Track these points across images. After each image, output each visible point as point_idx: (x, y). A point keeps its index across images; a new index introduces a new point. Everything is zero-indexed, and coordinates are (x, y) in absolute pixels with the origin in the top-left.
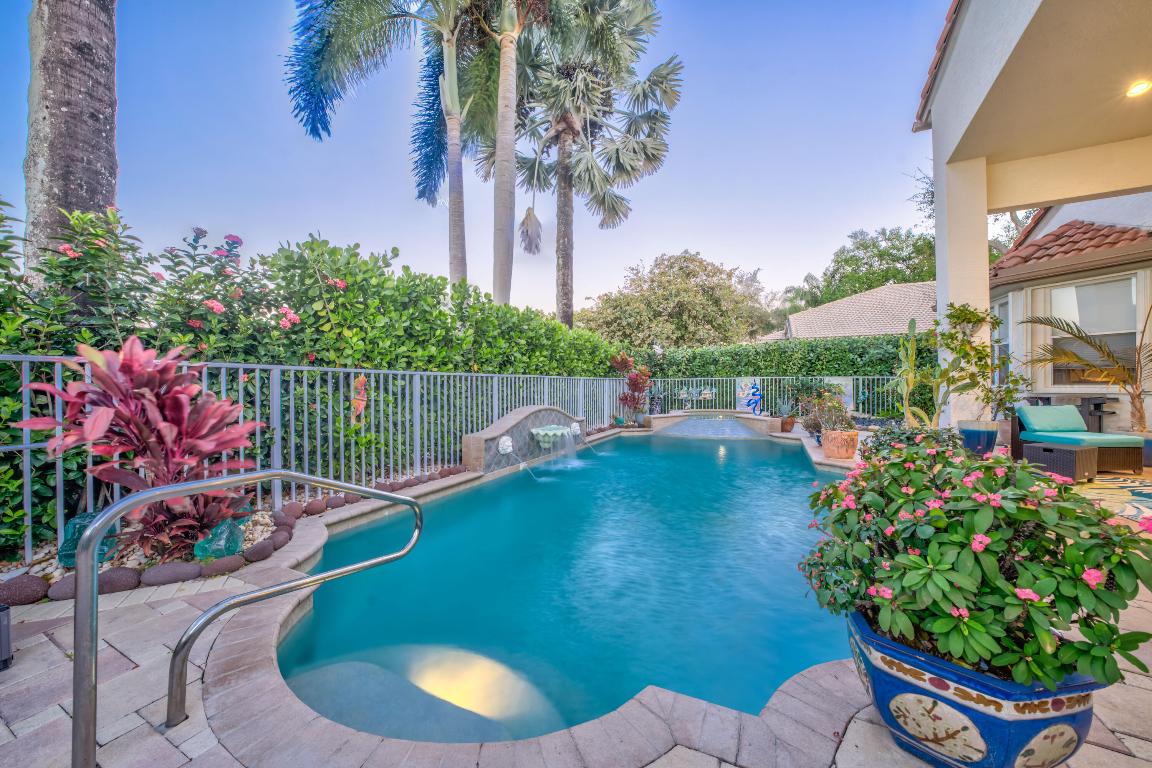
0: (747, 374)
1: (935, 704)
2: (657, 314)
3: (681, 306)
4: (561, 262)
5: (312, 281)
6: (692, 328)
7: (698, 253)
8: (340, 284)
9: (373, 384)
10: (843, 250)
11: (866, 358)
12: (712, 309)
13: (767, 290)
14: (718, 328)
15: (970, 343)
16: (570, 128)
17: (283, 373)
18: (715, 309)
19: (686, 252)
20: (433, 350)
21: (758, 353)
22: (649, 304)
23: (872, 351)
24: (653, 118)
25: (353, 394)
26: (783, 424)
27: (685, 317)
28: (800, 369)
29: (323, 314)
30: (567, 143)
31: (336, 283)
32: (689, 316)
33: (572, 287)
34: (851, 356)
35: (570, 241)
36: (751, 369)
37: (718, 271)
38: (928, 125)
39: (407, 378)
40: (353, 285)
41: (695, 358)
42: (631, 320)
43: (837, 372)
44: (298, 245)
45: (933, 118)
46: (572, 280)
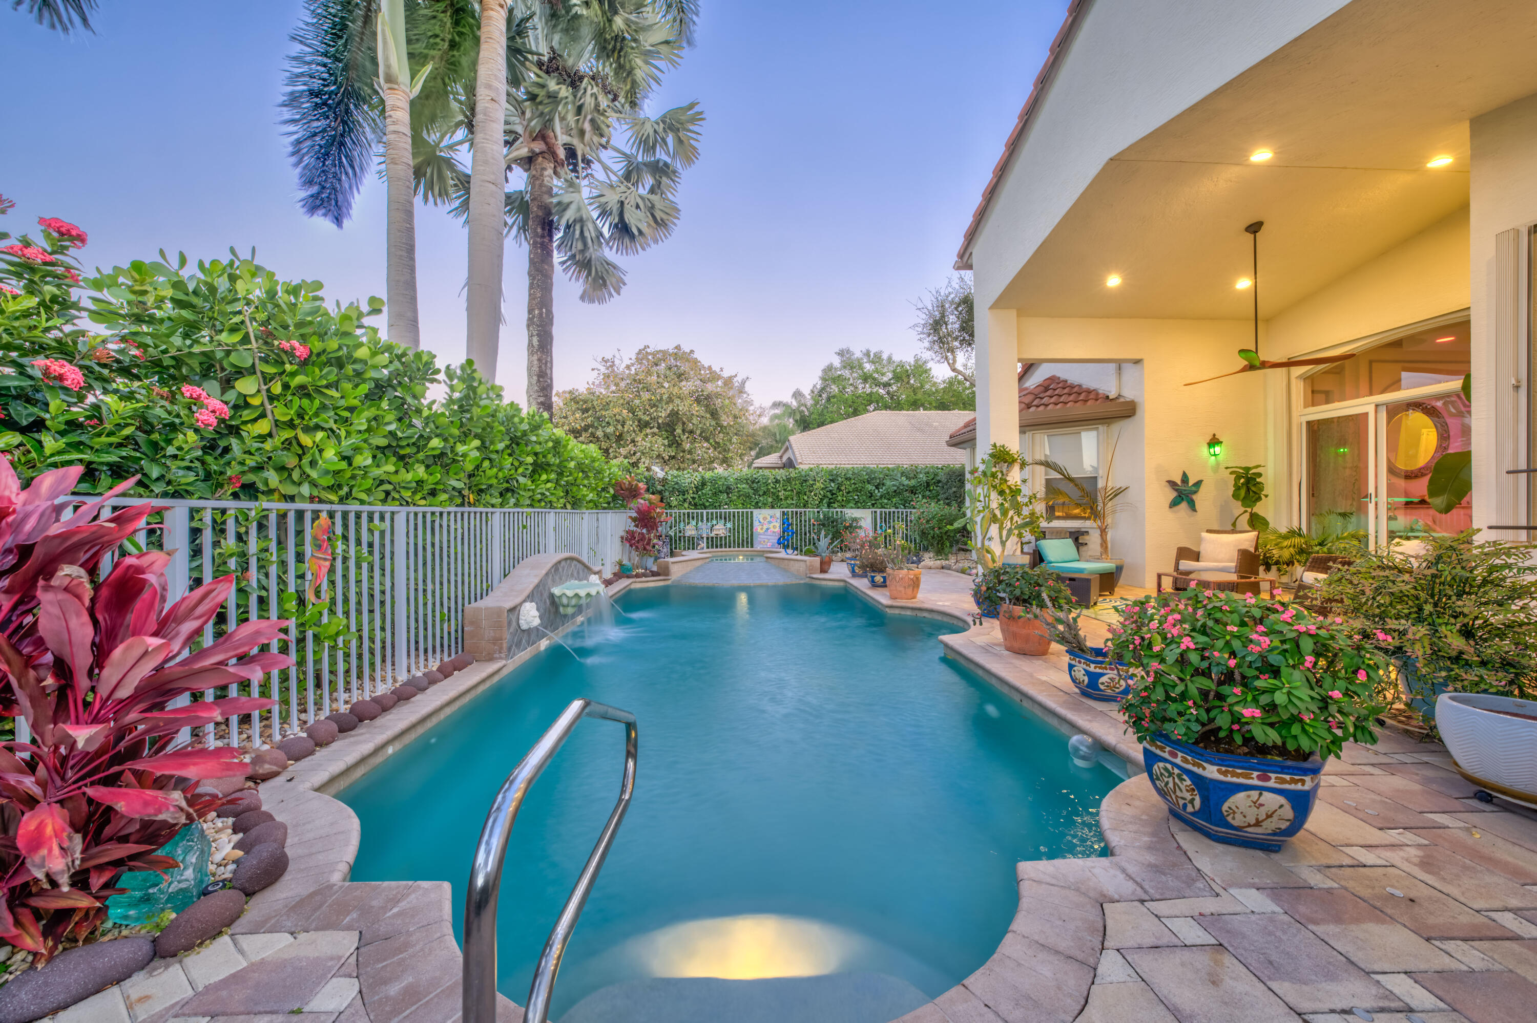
0: (765, 505)
1: (1261, 794)
2: (643, 425)
3: (674, 414)
4: (535, 340)
5: (236, 338)
6: (687, 446)
7: (692, 352)
8: (301, 351)
9: (339, 530)
10: (830, 368)
11: (883, 490)
12: (710, 423)
13: (757, 404)
14: (716, 446)
15: (1006, 481)
16: (551, 152)
17: (193, 513)
18: (713, 423)
19: (678, 347)
20: (420, 471)
21: (777, 481)
22: (632, 411)
23: (888, 483)
24: (660, 170)
25: (308, 549)
26: (822, 563)
27: (679, 431)
28: (822, 500)
29: (255, 402)
30: (546, 173)
31: (293, 348)
32: (683, 431)
33: (551, 379)
34: (870, 487)
35: (550, 313)
36: (770, 500)
37: (714, 376)
38: (970, 267)
39: (388, 517)
40: (319, 355)
41: (704, 484)
42: (610, 430)
43: (858, 505)
44: (201, 265)
45: (975, 260)
46: (551, 369)
